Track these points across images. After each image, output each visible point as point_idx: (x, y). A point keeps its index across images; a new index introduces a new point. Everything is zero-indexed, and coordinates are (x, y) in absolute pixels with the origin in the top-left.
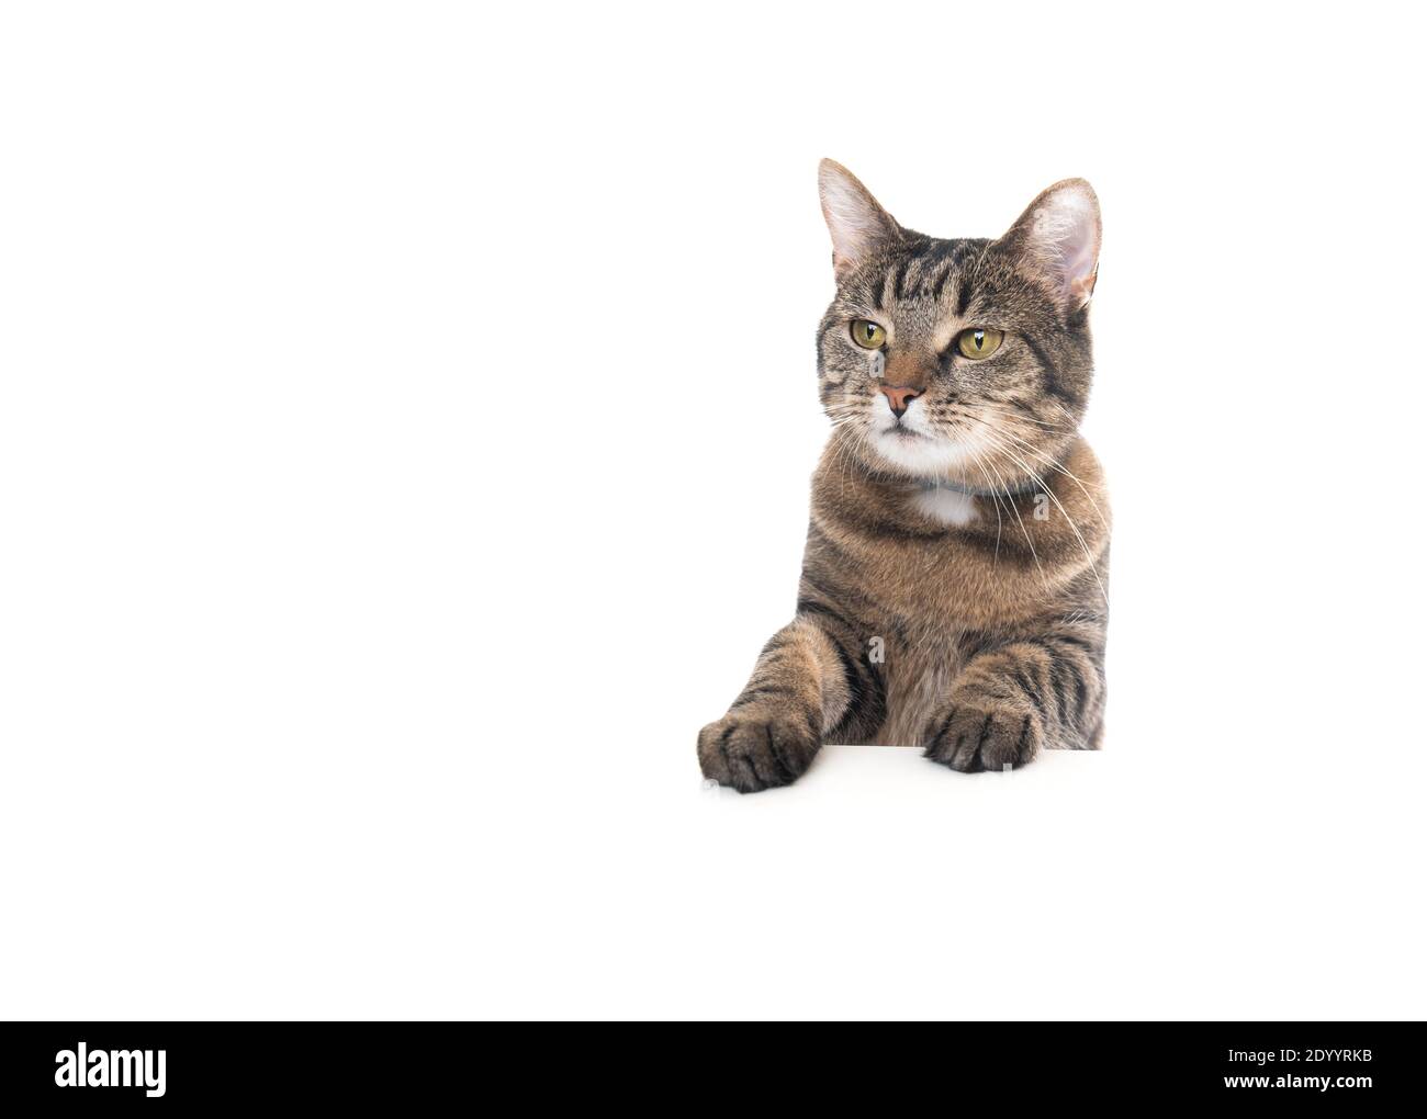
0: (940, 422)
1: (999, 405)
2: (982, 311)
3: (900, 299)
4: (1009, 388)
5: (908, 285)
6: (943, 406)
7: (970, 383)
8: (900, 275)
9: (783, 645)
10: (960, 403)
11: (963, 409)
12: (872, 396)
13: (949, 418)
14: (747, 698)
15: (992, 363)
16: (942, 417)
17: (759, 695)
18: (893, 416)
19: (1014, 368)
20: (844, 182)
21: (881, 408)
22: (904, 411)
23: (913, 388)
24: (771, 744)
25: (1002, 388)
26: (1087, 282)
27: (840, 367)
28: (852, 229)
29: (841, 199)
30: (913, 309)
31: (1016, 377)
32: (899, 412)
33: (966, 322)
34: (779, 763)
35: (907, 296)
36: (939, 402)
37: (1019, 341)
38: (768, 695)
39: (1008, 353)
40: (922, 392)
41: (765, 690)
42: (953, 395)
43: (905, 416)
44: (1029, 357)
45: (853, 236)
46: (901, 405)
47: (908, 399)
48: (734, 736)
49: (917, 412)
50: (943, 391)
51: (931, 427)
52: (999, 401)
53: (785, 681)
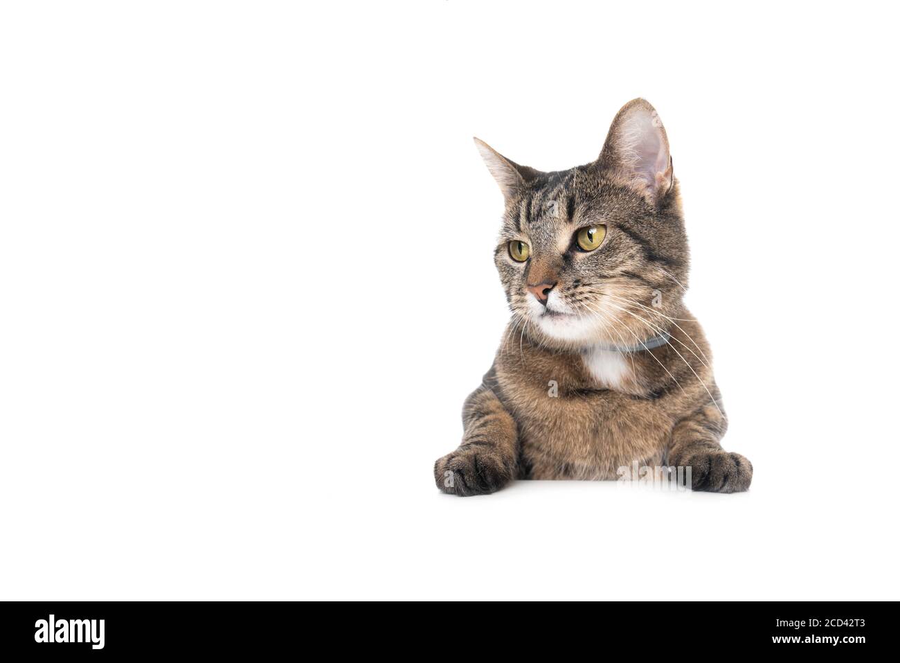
0: (573, 302)
1: (614, 280)
2: (585, 214)
3: (530, 222)
4: (617, 266)
5: (533, 211)
6: (572, 291)
7: (588, 270)
8: (529, 204)
10: (584, 285)
11: (587, 289)
12: (525, 295)
13: (578, 297)
15: (601, 252)
16: (573, 298)
18: (542, 305)
19: (618, 251)
21: (532, 301)
22: (546, 300)
23: (548, 284)
24: (476, 466)
25: (612, 268)
26: (666, 175)
30: (539, 227)
31: (621, 256)
32: (544, 302)
34: (480, 476)
35: (534, 219)
36: (569, 289)
37: (617, 230)
40: (555, 285)
41: (477, 443)
42: (577, 281)
43: (548, 303)
44: (627, 241)
46: (543, 297)
47: (546, 292)
48: (453, 459)
49: (555, 299)
50: (569, 279)
51: (568, 307)
52: (613, 277)
53: (490, 438)
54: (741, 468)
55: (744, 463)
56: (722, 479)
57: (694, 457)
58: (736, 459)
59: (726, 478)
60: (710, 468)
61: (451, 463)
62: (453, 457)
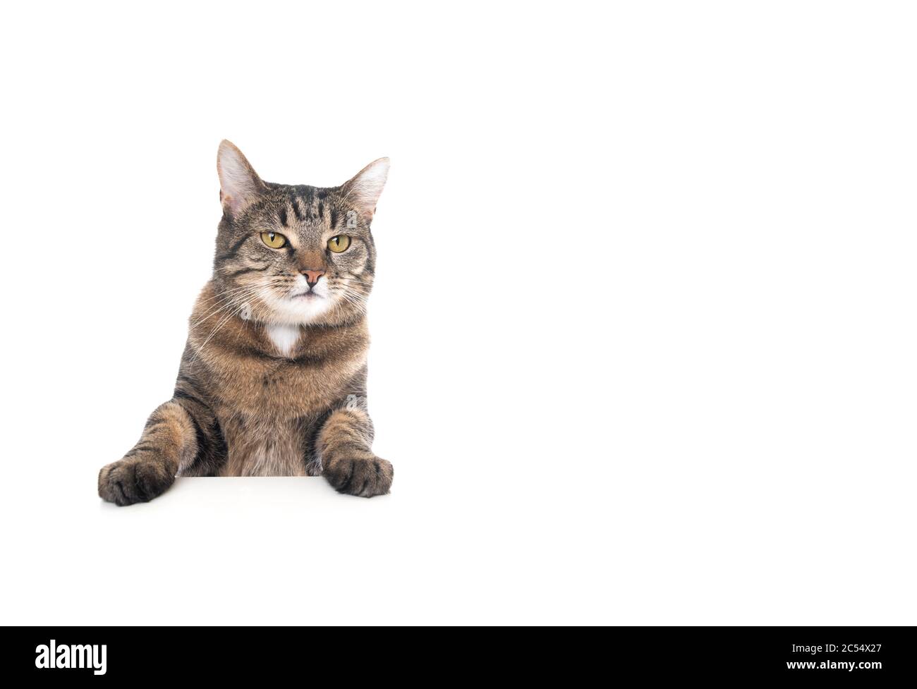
2: (343, 226)
3: (300, 220)
4: (358, 267)
5: (302, 213)
6: (335, 280)
7: (342, 266)
8: (295, 207)
9: (158, 421)
10: (340, 278)
11: (342, 281)
14: (133, 453)
16: (335, 286)
17: (139, 451)
18: (308, 287)
19: (360, 257)
20: (234, 154)
21: (301, 283)
24: (135, 476)
27: (264, 259)
28: (236, 182)
29: (232, 164)
31: (361, 261)
32: (311, 285)
33: (336, 232)
34: (138, 487)
35: (304, 219)
37: (361, 242)
38: (143, 452)
39: (357, 249)
40: (324, 273)
41: (142, 449)
42: (337, 273)
43: (315, 286)
44: (365, 251)
45: (237, 185)
46: (314, 281)
48: (114, 471)
50: (333, 271)
53: (156, 444)
54: (380, 474)
55: (384, 469)
56: (362, 484)
57: (341, 461)
58: (377, 464)
59: (366, 483)
60: (353, 473)
61: (111, 475)
62: (114, 468)
